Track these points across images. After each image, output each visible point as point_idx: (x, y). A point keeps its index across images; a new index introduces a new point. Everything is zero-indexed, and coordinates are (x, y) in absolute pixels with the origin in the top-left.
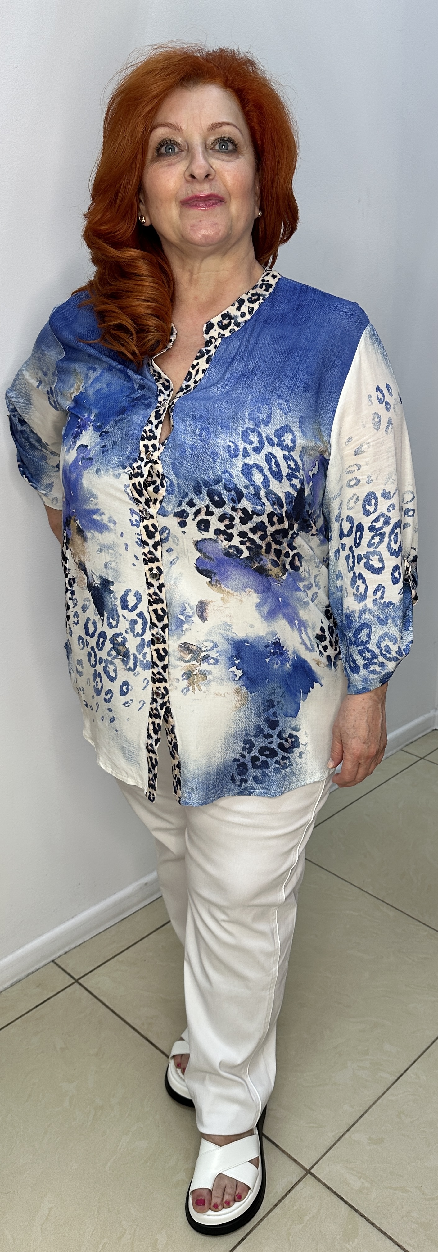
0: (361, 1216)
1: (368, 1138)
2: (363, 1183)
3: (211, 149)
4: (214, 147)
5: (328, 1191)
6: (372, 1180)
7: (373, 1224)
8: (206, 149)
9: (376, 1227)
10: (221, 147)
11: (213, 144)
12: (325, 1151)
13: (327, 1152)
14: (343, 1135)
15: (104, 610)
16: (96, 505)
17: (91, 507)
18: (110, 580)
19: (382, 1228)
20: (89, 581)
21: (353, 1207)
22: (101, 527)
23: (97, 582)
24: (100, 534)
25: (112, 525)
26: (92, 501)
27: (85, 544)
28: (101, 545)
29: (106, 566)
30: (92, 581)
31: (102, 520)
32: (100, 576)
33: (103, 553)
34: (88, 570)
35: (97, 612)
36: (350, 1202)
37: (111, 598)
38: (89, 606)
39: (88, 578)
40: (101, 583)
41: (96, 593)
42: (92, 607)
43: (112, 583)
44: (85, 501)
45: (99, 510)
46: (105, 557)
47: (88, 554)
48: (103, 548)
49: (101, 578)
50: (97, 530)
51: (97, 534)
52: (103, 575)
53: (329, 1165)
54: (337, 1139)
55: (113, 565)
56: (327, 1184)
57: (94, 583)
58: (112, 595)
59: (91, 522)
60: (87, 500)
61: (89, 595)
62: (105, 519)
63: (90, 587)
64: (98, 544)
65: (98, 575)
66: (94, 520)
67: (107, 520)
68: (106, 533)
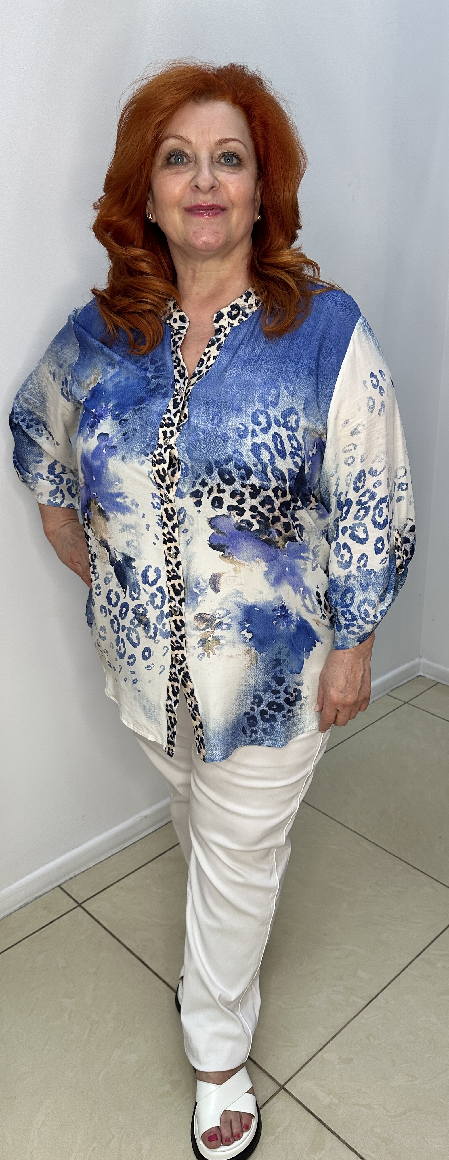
0: (329, 1129)
1: (338, 1057)
2: (332, 1099)
3: (217, 162)
4: (220, 160)
5: (300, 1105)
6: (340, 1097)
7: (339, 1138)
8: (212, 162)
9: (342, 1141)
10: (226, 160)
11: (219, 157)
12: (298, 1069)
13: (300, 1069)
14: (315, 1055)
15: (126, 583)
16: (120, 489)
17: (114, 490)
18: (131, 556)
19: (347, 1142)
20: (112, 557)
21: (321, 1121)
22: (123, 509)
23: (119, 558)
24: (122, 516)
25: (134, 507)
26: (117, 485)
27: (107, 523)
28: (124, 526)
29: (128, 544)
30: (114, 556)
31: (125, 502)
32: (122, 553)
33: (125, 532)
34: (110, 547)
35: (119, 585)
36: (319, 1117)
37: (133, 574)
38: (112, 579)
39: (110, 553)
40: (123, 559)
41: (119, 568)
42: (115, 581)
43: (134, 560)
44: (110, 485)
45: (123, 493)
46: (126, 536)
47: (111, 533)
48: (125, 528)
49: (123, 554)
50: (120, 511)
51: (119, 515)
52: (125, 552)
53: (301, 1082)
54: (310, 1058)
55: (135, 543)
56: (299, 1099)
57: (117, 559)
58: (134, 570)
59: (113, 504)
60: (111, 484)
61: (111, 569)
62: (128, 502)
63: (113, 562)
64: (121, 524)
65: (120, 552)
66: (117, 502)
67: (130, 503)
68: (129, 514)
